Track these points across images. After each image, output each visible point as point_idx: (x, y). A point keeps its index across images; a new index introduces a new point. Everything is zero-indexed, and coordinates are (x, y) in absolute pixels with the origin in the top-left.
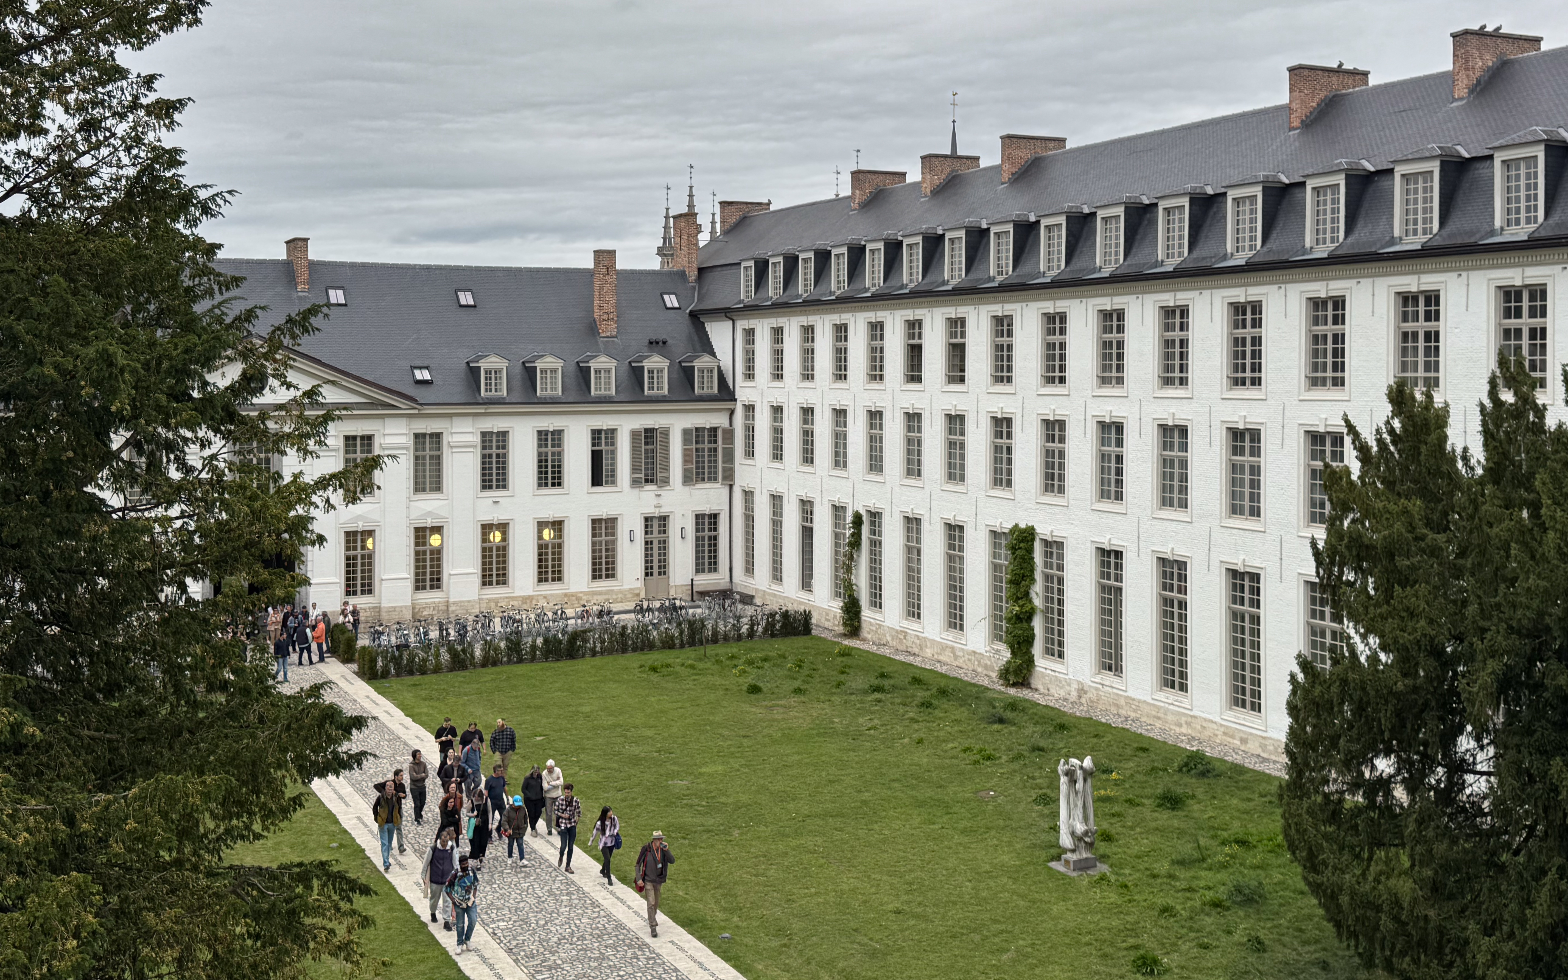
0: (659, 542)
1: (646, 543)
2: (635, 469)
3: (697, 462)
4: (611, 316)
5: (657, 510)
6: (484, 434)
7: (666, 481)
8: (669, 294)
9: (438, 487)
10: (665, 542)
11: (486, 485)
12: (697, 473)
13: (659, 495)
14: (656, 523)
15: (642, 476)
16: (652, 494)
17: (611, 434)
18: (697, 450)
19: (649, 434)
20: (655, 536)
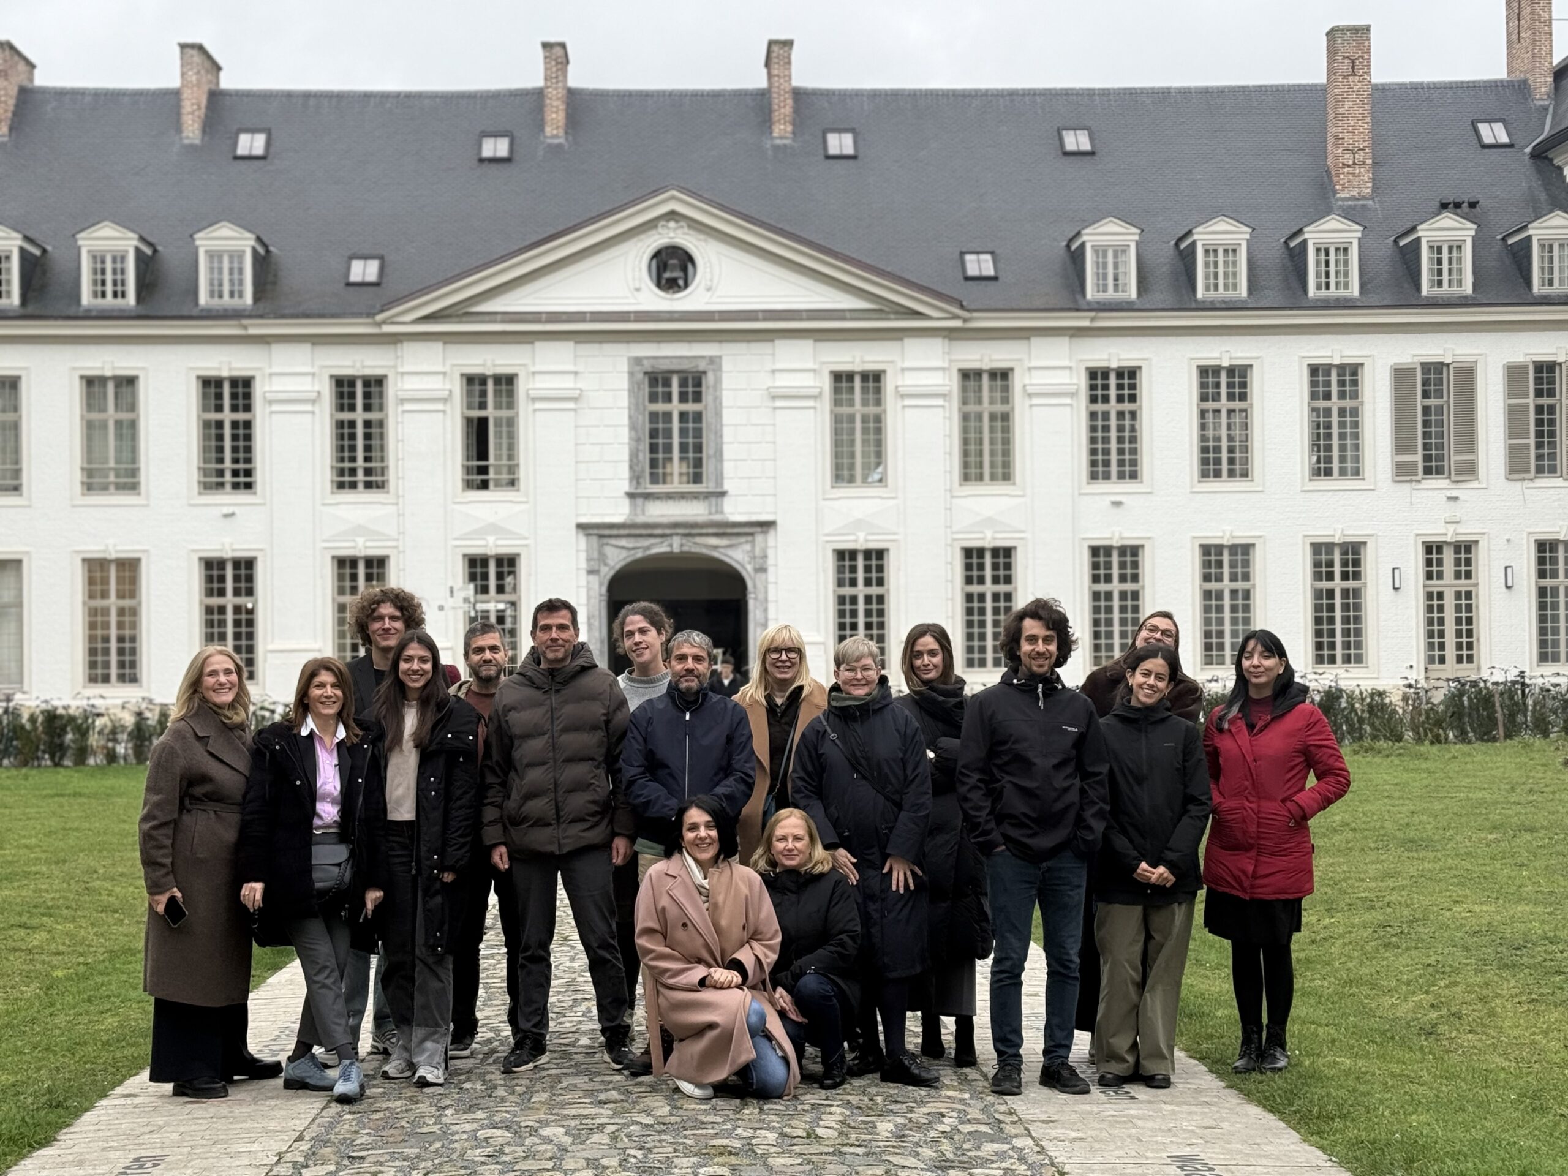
0: (1458, 596)
1: (1429, 596)
2: (1402, 444)
3: (1539, 434)
4: (1360, 156)
5: (1451, 529)
6: (1093, 374)
7: (1469, 470)
8: (1490, 121)
9: (1004, 473)
10: (1469, 595)
11: (1098, 469)
12: (1539, 457)
13: (1456, 498)
14: (1448, 556)
15: (1418, 458)
16: (1442, 496)
17: (1350, 374)
18: (1539, 409)
19: (1434, 373)
20: (1449, 585)
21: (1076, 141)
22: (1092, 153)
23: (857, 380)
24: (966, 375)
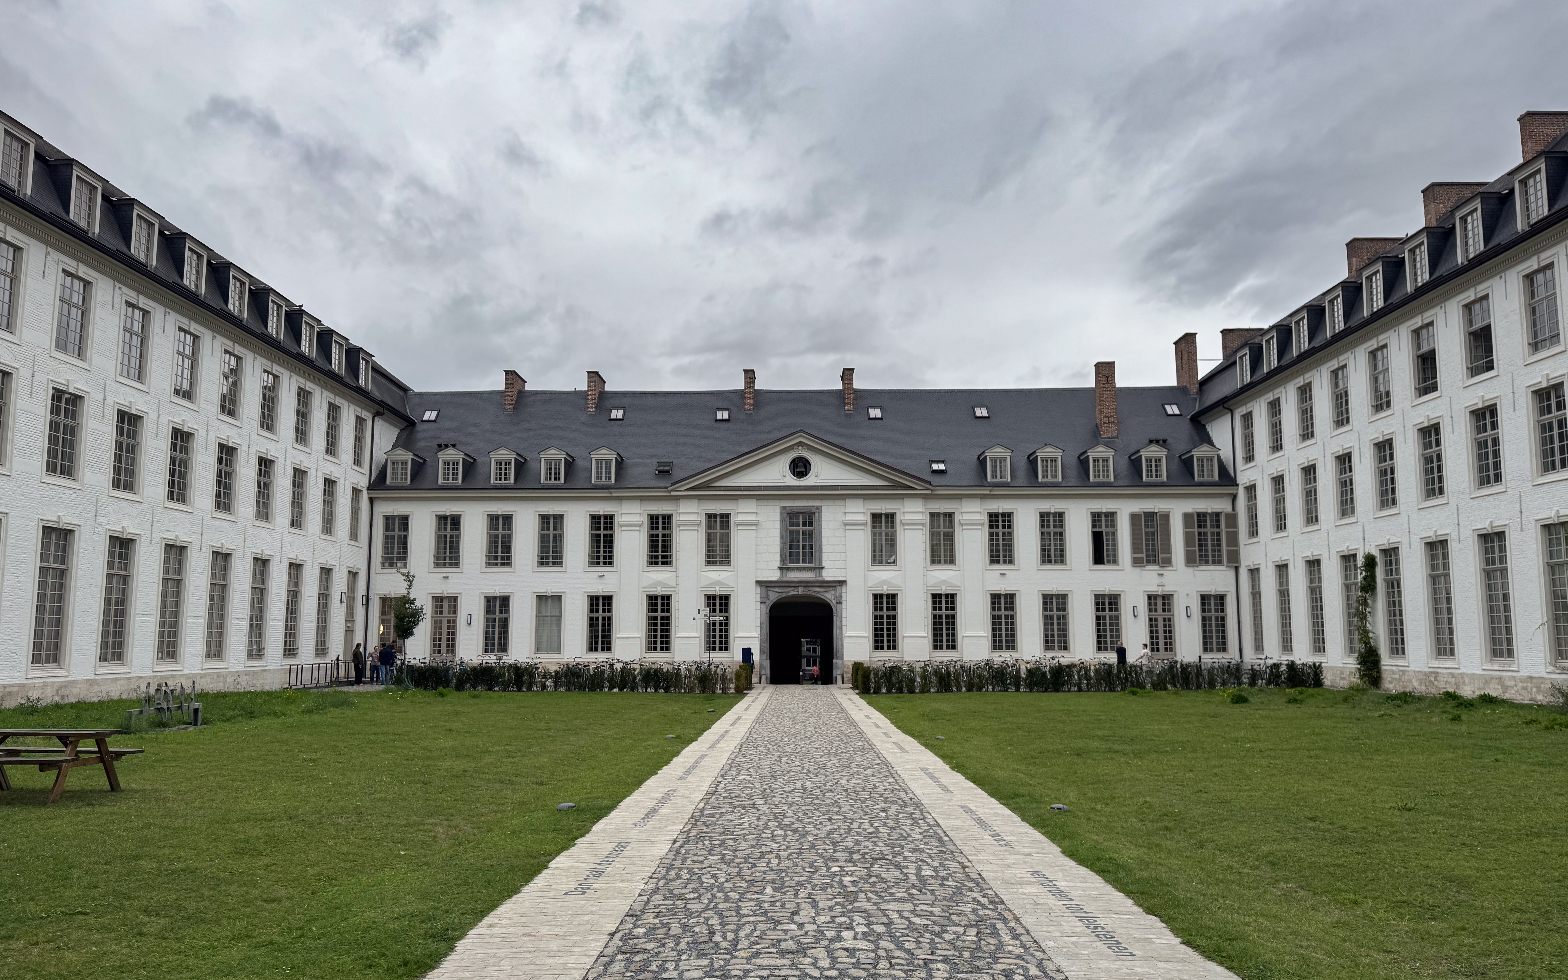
0: (1164, 620)
1: (1151, 620)
2: (1136, 548)
3: (1200, 545)
4: (1111, 419)
5: (1160, 588)
6: (991, 515)
7: (1168, 562)
8: (1170, 404)
9: (950, 559)
10: (1170, 620)
11: (994, 559)
12: (1200, 556)
13: (1162, 575)
14: (1160, 602)
15: (1144, 555)
16: (1155, 574)
17: (1111, 516)
18: (1200, 534)
19: (1150, 516)
20: (1160, 614)
21: (981, 412)
22: (988, 417)
23: (883, 517)
24: (932, 515)
